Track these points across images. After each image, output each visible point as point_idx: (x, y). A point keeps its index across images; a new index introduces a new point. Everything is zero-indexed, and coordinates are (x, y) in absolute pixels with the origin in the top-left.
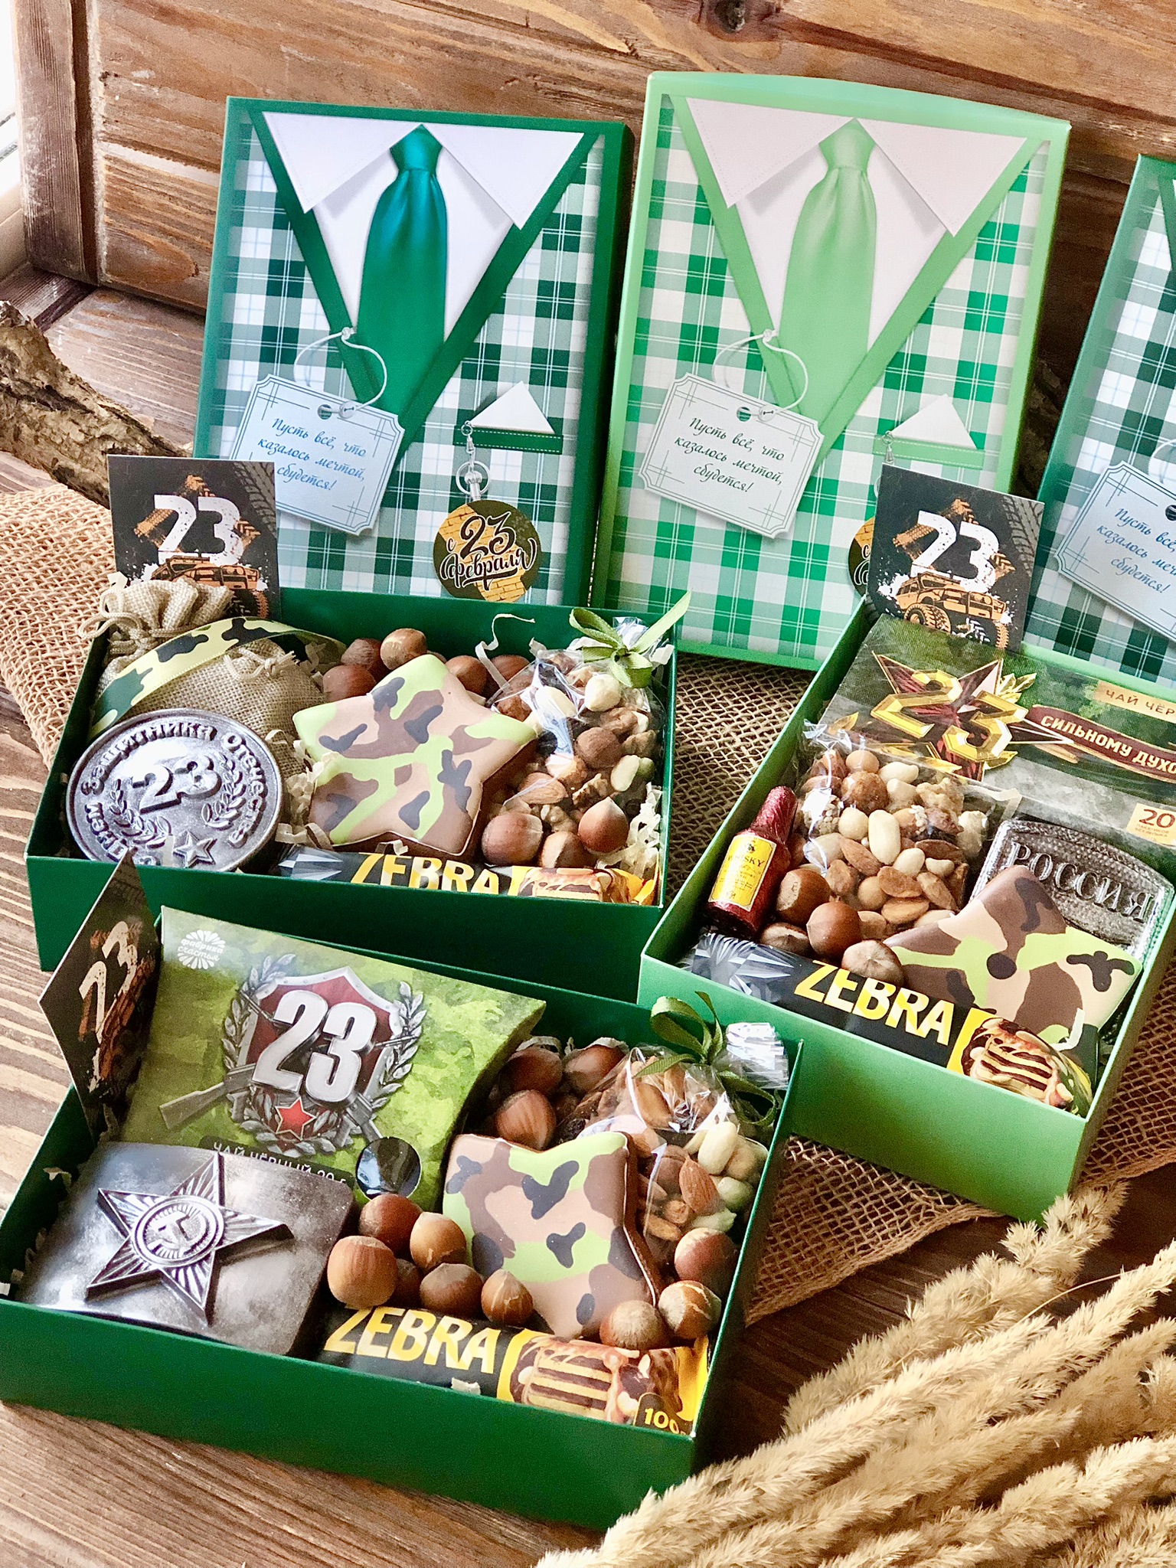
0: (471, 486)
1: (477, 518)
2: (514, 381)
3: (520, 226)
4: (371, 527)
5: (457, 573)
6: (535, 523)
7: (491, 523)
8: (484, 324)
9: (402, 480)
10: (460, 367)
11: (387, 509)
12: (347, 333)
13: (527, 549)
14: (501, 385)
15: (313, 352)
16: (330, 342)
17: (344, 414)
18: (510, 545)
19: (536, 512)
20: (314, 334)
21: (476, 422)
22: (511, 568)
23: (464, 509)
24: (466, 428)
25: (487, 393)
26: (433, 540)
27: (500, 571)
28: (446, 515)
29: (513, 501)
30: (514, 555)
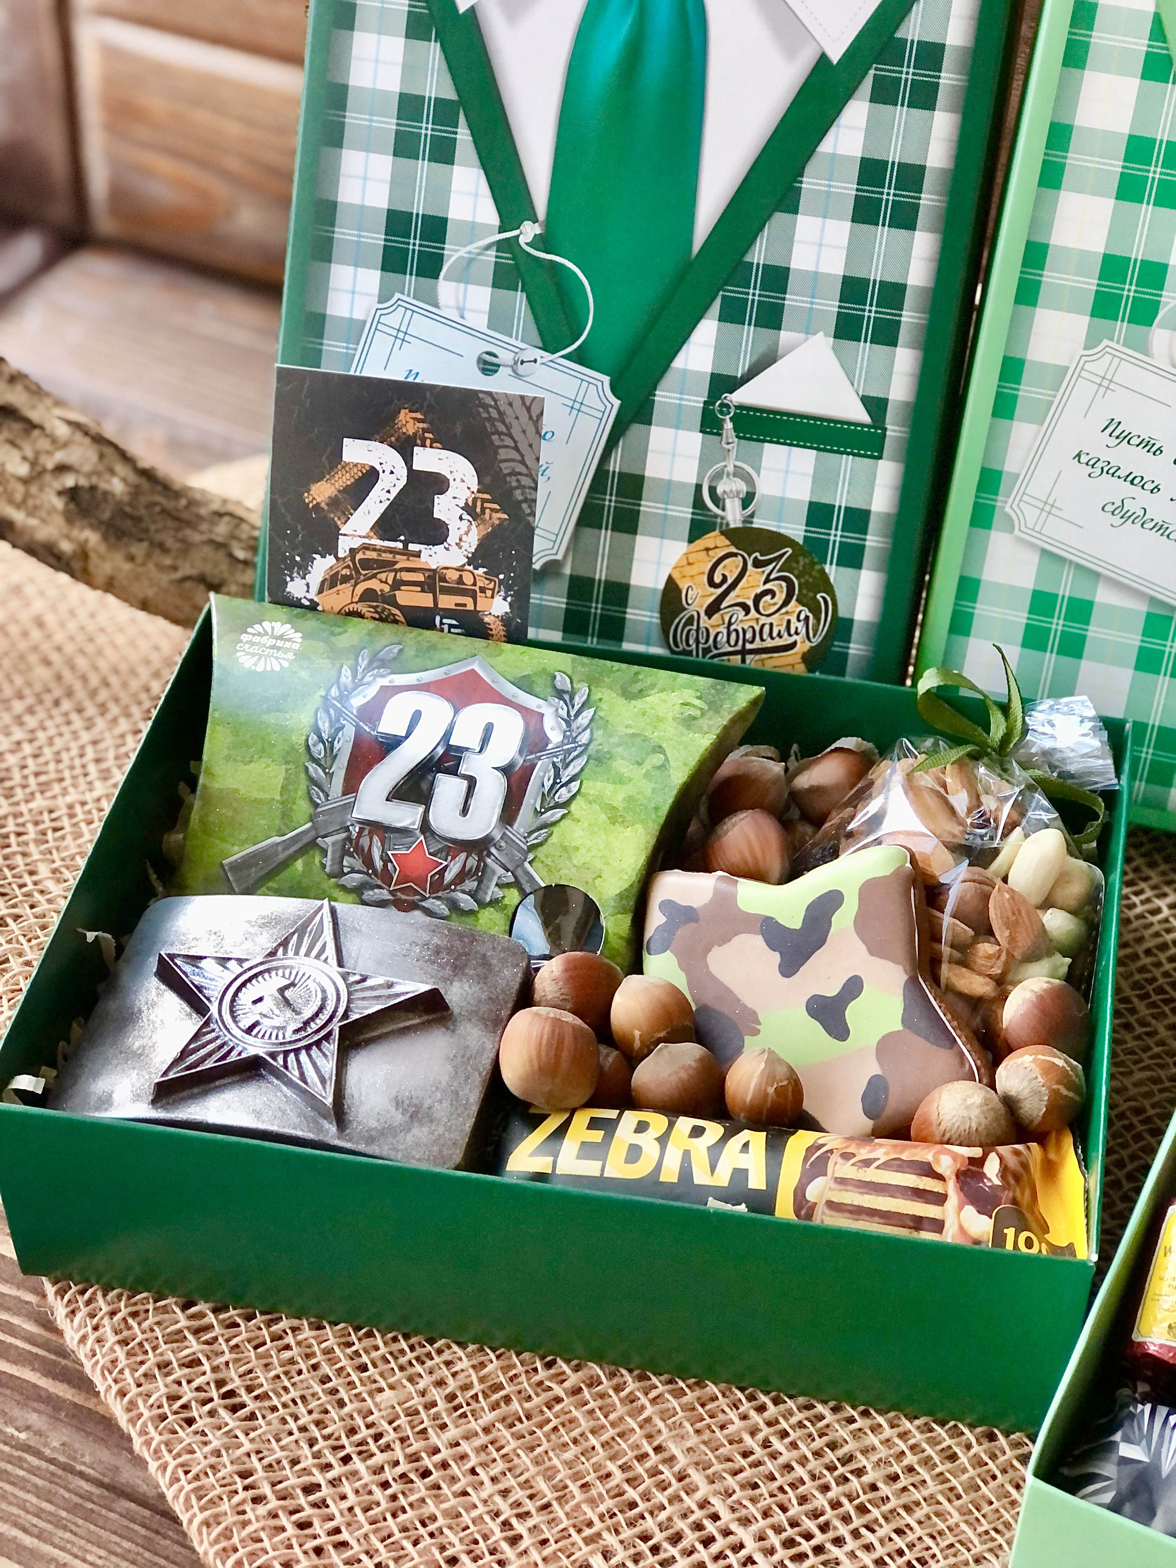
0: (728, 503)
1: (735, 555)
2: (809, 331)
3: (835, 56)
4: (559, 557)
5: (697, 641)
6: (832, 570)
7: (757, 564)
8: (761, 229)
9: (613, 484)
10: (718, 301)
11: (588, 532)
12: (528, 232)
13: (815, 610)
14: (785, 336)
15: (471, 261)
16: (501, 246)
17: (521, 369)
18: (786, 603)
19: (833, 552)
20: (473, 230)
21: (741, 396)
22: (786, 640)
23: (714, 539)
24: (722, 405)
25: (762, 349)
26: (661, 585)
27: (769, 643)
28: (682, 547)
29: (796, 530)
30: (794, 620)
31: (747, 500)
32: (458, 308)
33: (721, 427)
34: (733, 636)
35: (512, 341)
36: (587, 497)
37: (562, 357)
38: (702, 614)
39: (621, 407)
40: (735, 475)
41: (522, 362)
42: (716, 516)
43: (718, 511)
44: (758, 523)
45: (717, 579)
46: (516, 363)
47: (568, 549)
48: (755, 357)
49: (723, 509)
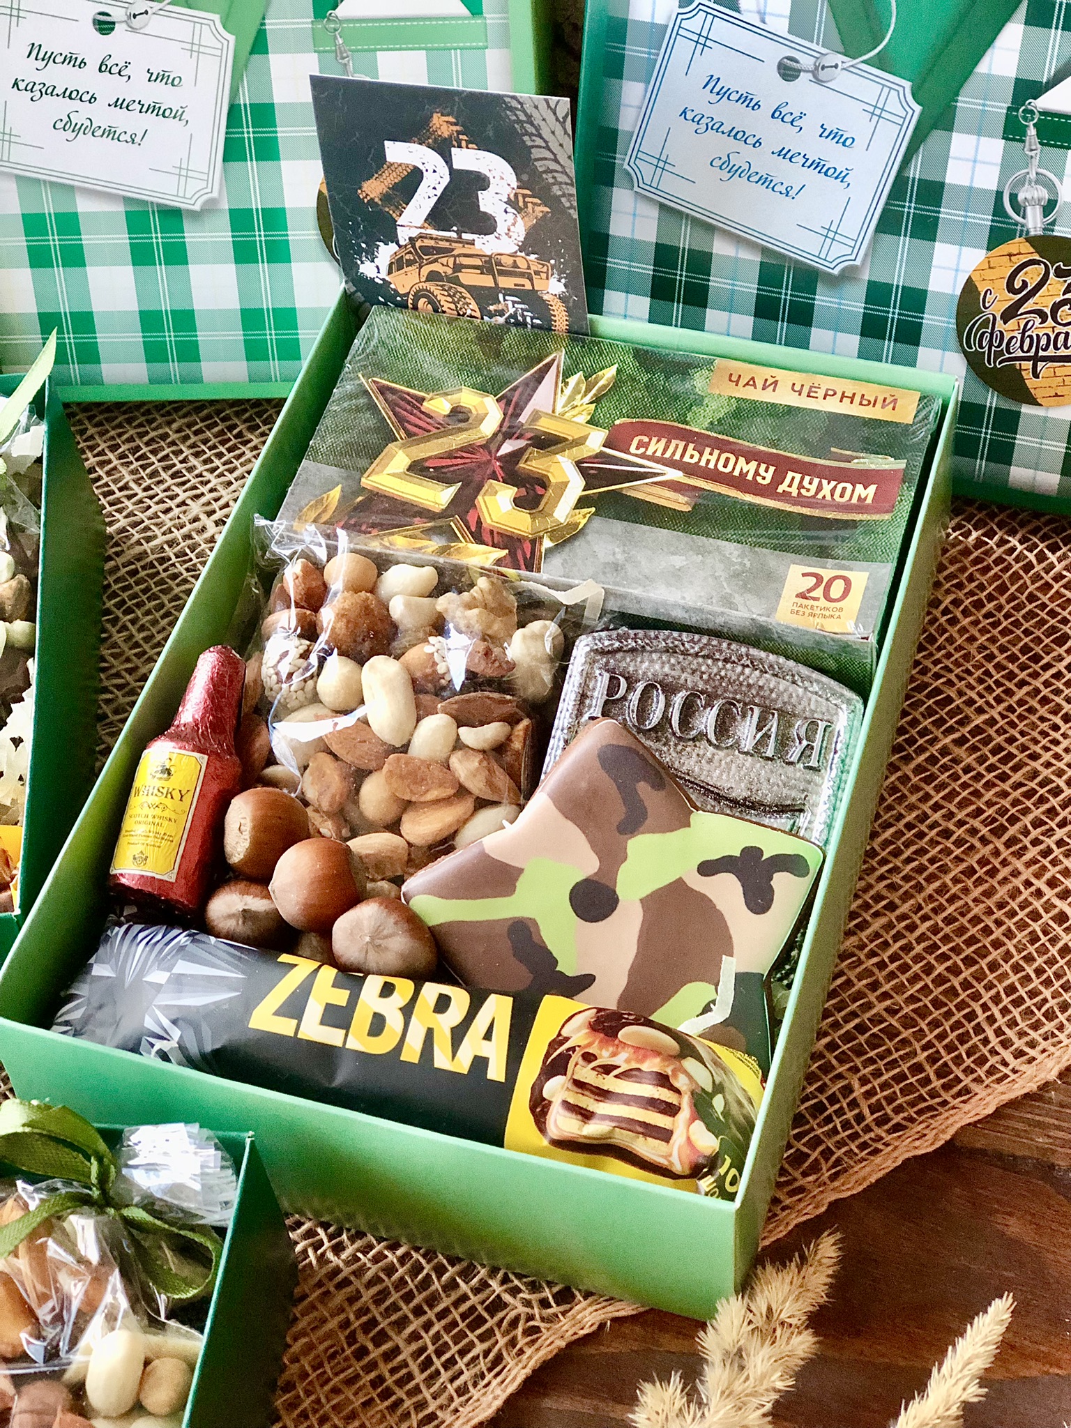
31: (1049, 207)
32: (759, 12)
33: (1024, 134)
34: (1027, 341)
35: (813, 46)
36: (887, 204)
37: (864, 62)
38: (998, 318)
39: (922, 113)
40: (1037, 182)
41: (823, 67)
42: (1016, 224)
43: (1019, 219)
44: (1059, 231)
45: (1018, 284)
46: (817, 68)
47: (866, 255)
48: (1062, 62)
49: (1024, 217)
